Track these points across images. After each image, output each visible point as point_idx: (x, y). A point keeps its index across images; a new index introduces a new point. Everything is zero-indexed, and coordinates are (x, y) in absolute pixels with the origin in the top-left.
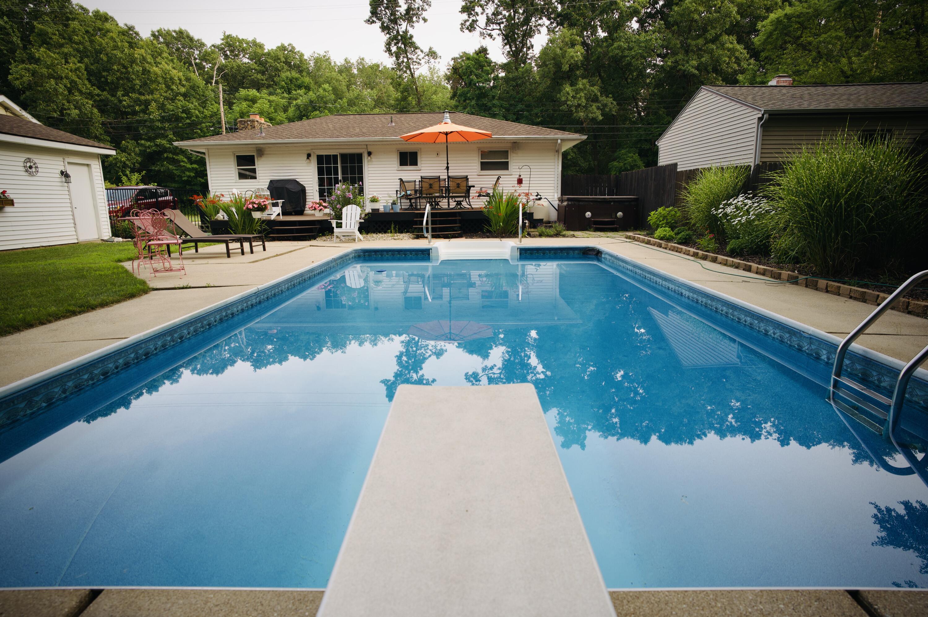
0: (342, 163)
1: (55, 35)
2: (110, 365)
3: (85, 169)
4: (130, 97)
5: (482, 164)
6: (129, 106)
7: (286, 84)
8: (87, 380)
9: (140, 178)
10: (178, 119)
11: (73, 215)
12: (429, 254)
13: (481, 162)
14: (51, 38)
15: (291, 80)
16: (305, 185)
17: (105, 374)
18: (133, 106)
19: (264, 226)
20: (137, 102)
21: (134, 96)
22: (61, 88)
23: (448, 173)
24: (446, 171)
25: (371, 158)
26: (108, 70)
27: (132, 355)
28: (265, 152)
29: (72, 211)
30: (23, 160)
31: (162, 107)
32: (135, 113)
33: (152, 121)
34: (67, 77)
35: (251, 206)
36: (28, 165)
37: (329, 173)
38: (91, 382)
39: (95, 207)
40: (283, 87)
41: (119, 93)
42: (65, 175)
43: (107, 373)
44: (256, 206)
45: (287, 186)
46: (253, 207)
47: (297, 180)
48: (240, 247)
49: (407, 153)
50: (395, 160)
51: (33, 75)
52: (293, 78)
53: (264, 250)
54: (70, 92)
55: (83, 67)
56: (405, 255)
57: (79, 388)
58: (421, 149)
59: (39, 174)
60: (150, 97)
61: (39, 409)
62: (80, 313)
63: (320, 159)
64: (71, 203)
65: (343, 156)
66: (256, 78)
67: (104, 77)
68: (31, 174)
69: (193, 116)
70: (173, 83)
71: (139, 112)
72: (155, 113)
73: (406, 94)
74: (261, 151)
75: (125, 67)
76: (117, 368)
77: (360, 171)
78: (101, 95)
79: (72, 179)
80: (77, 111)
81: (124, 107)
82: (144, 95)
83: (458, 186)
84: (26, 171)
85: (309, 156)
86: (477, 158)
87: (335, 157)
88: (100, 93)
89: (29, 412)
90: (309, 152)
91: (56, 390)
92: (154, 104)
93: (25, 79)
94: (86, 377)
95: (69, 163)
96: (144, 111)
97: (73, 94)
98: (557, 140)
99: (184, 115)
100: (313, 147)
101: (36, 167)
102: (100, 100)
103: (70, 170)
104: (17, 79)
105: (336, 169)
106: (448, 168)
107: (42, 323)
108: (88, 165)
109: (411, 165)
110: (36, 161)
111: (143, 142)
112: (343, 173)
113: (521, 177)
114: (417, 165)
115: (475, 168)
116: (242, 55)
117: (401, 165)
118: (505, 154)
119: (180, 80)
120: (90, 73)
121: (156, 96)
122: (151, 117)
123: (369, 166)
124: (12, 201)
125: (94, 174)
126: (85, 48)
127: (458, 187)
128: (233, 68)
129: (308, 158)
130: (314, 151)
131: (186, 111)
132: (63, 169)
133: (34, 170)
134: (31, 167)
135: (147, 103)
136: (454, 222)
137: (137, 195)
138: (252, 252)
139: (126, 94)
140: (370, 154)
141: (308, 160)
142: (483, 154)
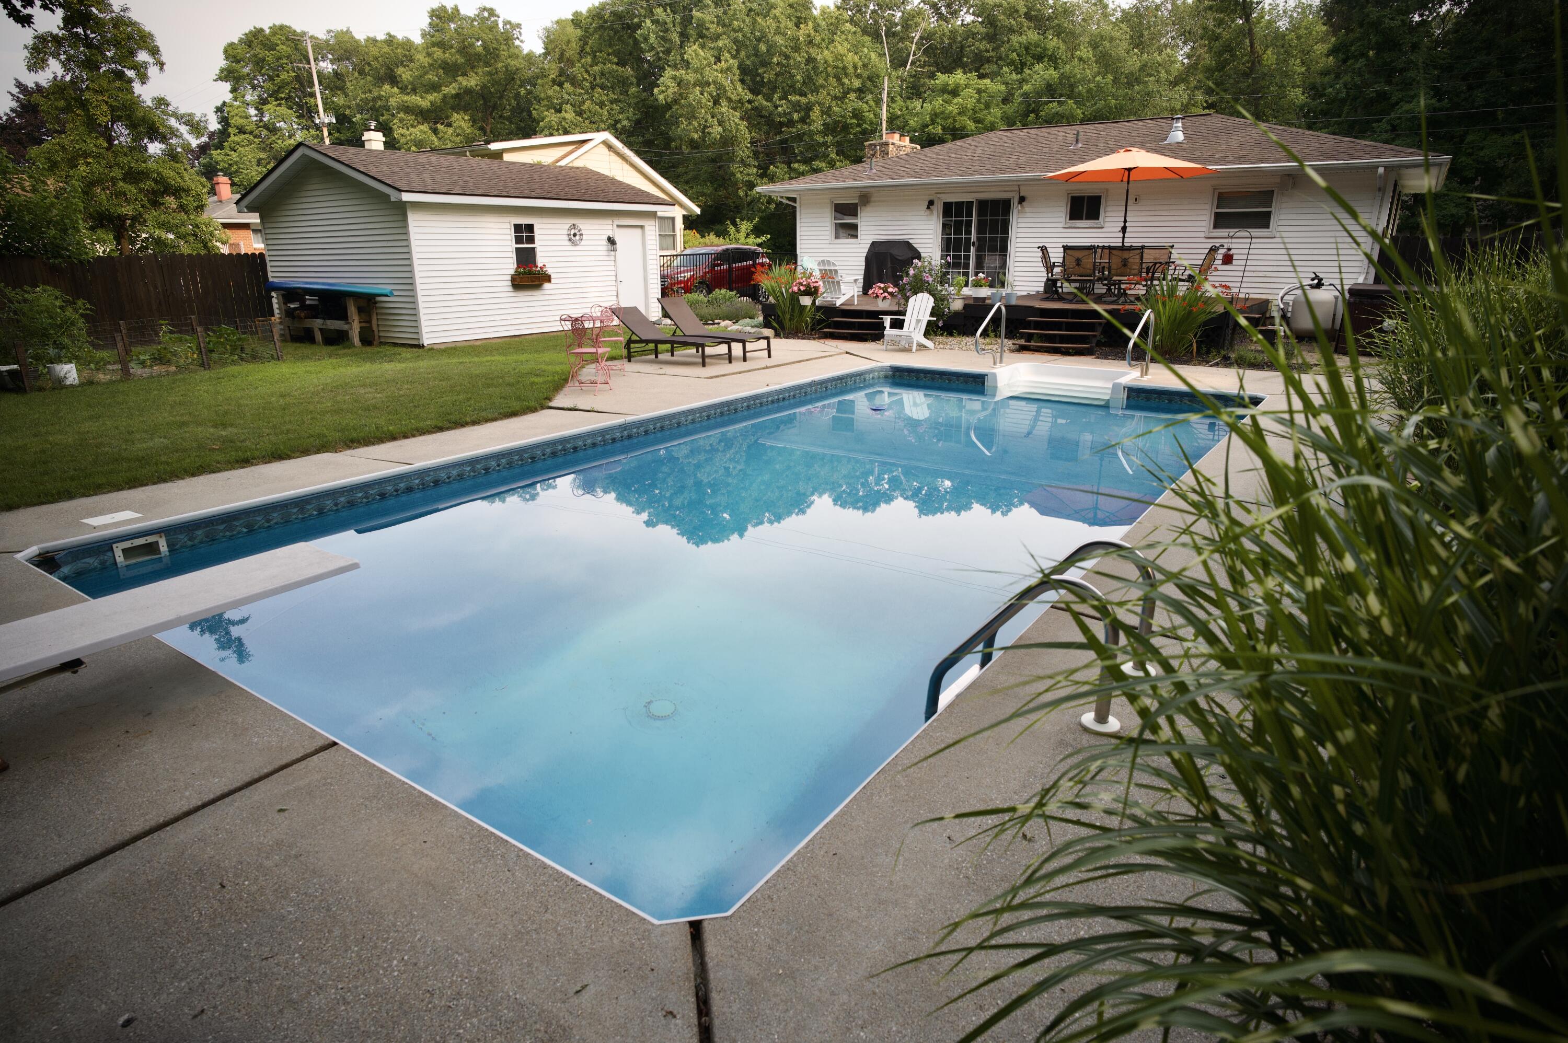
0: (979, 214)
1: (713, 23)
2: (389, 488)
3: (639, 231)
4: (789, 101)
5: (1217, 215)
6: (785, 114)
7: (1018, 55)
8: (361, 498)
9: (752, 227)
10: (846, 128)
11: (617, 291)
12: (983, 383)
13: (1216, 214)
14: (708, 29)
15: (1027, 49)
16: (920, 250)
17: (383, 496)
18: (789, 113)
19: (819, 315)
20: (797, 106)
21: (794, 98)
22: (706, 100)
23: (1124, 237)
24: (1121, 235)
25: (1022, 207)
26: (764, 64)
27: (417, 481)
28: (872, 199)
29: (617, 286)
30: (567, 226)
31: (827, 112)
32: (791, 123)
33: (811, 134)
34: (715, 82)
35: (796, 289)
36: (573, 232)
37: (958, 231)
38: (365, 500)
39: (645, 279)
40: (1012, 63)
41: (776, 96)
42: (611, 241)
43: (385, 494)
44: (802, 288)
45: (891, 251)
46: (799, 290)
47: (911, 241)
48: (766, 347)
49: (1084, 197)
50: (1061, 213)
51: (679, 84)
52: (1030, 44)
53: (769, 356)
54: (716, 102)
55: (736, 65)
56: (950, 380)
57: (351, 504)
58: (1107, 190)
59: (583, 243)
60: (812, 98)
61: (310, 515)
62: (448, 429)
63: (948, 208)
64: (616, 276)
65: (982, 204)
66: (977, 49)
67: (759, 75)
68: (574, 244)
69: (865, 123)
70: (846, 75)
71: (797, 122)
72: (817, 121)
73: (1227, 56)
74: (865, 198)
75: (787, 57)
76: (396, 490)
77: (1005, 229)
78: (753, 101)
79: (618, 246)
80: (720, 129)
81: (779, 115)
82: (805, 95)
83: (1125, 263)
84: (570, 240)
85: (931, 203)
86: (1208, 207)
87: (970, 204)
88: (755, 98)
89: (300, 516)
90: (931, 198)
91: (328, 502)
92: (817, 109)
93: (670, 91)
94: (360, 495)
95: (618, 226)
96: (803, 120)
97: (720, 104)
98: (1377, 168)
99: (854, 121)
100: (939, 191)
101: (581, 235)
102: (753, 109)
103: (619, 236)
104: (663, 92)
105: (969, 224)
106: (1124, 229)
107: (406, 437)
108: (642, 227)
109: (1087, 219)
110: (581, 227)
111: (796, 165)
112: (980, 231)
113: (1231, 252)
114: (1098, 219)
115: (1203, 223)
116: (965, 10)
117: (1070, 219)
118: (1267, 197)
119: (855, 68)
120: (743, 69)
121: (823, 95)
122: (812, 128)
123: (1020, 220)
124: (550, 276)
125: (648, 237)
126: (744, 36)
127: (1125, 265)
128: (944, 35)
129: (928, 208)
130: (938, 195)
131: (857, 114)
132: (610, 234)
133: (578, 237)
134: (575, 235)
135: (809, 108)
136: (1091, 327)
137: (715, 259)
138: (745, 359)
139: (784, 97)
140: (1022, 200)
141: (928, 212)
142: (1222, 198)
